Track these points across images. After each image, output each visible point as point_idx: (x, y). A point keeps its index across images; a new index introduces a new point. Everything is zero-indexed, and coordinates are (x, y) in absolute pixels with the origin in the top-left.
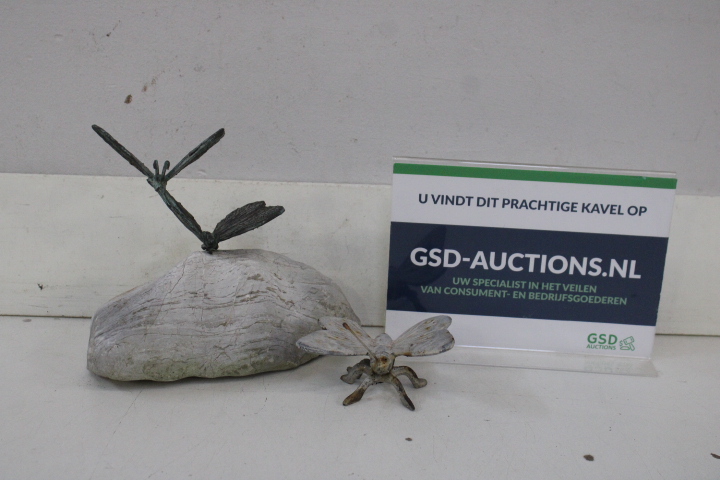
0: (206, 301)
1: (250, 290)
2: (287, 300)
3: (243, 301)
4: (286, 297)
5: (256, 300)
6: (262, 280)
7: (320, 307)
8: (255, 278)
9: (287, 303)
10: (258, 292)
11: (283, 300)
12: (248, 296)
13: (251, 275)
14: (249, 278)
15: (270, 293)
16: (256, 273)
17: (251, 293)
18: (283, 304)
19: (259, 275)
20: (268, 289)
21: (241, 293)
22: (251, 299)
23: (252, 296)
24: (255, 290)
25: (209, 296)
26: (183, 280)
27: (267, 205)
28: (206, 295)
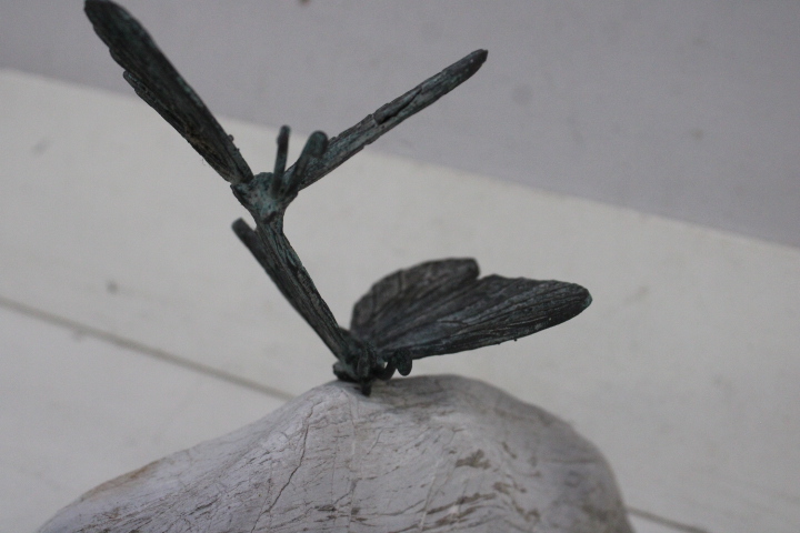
0: (354, 527)
1: (459, 494)
2: (527, 507)
3: (442, 523)
4: (526, 502)
5: (473, 518)
6: (486, 465)
7: (584, 517)
8: (474, 461)
9: (527, 518)
10: (477, 496)
11: (520, 510)
12: (454, 510)
13: (464, 456)
14: (459, 463)
15: (501, 496)
16: (475, 449)
17: (462, 501)
18: (520, 521)
19: (480, 454)
20: (498, 487)
21: (436, 505)
22: (461, 517)
23: (465, 507)
24: (470, 494)
25: (362, 513)
26: (304, 473)
27: (484, 272)
28: (355, 511)
